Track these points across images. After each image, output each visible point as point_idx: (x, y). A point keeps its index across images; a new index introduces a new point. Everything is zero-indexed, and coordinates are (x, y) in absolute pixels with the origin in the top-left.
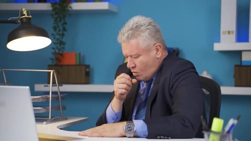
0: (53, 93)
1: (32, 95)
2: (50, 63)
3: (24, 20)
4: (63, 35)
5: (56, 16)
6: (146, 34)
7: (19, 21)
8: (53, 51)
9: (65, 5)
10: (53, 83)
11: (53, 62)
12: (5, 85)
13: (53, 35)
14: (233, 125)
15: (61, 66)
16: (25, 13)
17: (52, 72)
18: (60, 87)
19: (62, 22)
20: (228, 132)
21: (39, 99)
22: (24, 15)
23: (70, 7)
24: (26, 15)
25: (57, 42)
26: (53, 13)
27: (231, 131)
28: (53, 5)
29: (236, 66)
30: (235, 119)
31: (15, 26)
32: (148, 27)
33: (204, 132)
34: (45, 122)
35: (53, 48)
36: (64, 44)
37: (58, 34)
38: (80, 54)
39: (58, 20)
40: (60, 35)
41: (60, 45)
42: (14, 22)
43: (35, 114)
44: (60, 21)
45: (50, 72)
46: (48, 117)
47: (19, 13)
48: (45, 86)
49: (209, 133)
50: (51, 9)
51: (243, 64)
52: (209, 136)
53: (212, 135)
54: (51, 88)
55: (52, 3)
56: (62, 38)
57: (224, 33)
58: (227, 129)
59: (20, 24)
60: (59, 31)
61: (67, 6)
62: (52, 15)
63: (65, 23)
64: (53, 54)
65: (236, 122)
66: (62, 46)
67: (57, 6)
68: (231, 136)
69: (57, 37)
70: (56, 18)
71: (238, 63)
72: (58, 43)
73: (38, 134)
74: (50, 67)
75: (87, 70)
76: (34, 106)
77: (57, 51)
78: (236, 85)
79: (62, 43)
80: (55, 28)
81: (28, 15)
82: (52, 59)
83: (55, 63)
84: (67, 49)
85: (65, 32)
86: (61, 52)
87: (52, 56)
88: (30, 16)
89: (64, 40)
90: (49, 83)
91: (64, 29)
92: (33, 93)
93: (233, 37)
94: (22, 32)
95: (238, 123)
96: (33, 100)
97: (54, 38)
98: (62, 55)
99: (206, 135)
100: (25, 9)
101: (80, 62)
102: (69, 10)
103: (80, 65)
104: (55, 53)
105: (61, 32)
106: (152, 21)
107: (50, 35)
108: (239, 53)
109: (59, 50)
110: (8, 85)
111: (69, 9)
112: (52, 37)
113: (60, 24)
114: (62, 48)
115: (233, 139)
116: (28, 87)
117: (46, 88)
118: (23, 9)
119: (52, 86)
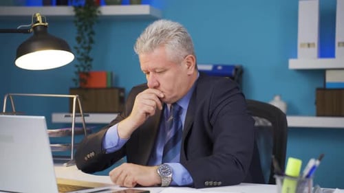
0: (76, 125)
1: (49, 128)
2: (73, 85)
3: (39, 29)
4: (89, 48)
5: (80, 24)
6: (175, 42)
7: (31, 30)
8: (76, 69)
9: (92, 8)
10: (76, 112)
11: (76, 84)
12: (13, 114)
13: (76, 48)
14: (314, 168)
15: (87, 89)
16: (39, 19)
17: (75, 97)
18: (85, 118)
19: (89, 31)
20: (308, 176)
21: (58, 133)
22: (38, 22)
23: (99, 12)
24: (41, 22)
25: (82, 57)
26: (77, 19)
27: (312, 176)
28: (76, 9)
29: (318, 89)
30: (316, 159)
31: (26, 37)
32: (177, 33)
33: (276, 176)
34: (65, 164)
35: (77, 66)
36: (91, 60)
37: (82, 47)
38: (112, 74)
39: (84, 28)
40: (85, 48)
41: (86, 62)
42: (25, 31)
43: (53, 153)
44: (86, 30)
45: (73, 98)
46: (70, 157)
47: (31, 19)
48: (66, 116)
49: (282, 178)
50: (73, 13)
51: (328, 87)
52: (282, 181)
53: (286, 181)
54: (73, 119)
55: (75, 7)
56: (88, 52)
57: (303, 45)
58: (306, 172)
59: (33, 34)
60: (85, 43)
61: (95, 11)
62: (75, 22)
63: (92, 33)
64: (76, 73)
65: (318, 163)
66: (88, 63)
67: (82, 10)
68: (311, 182)
69: (82, 50)
70: (81, 27)
71: (321, 85)
72: (83, 59)
73: (57, 179)
74: (72, 91)
75: (122, 94)
76: (51, 143)
77: (82, 69)
78: (318, 115)
79: (88, 59)
80: (79, 40)
81: (43, 22)
82: (74, 80)
83: (78, 86)
84: (95, 67)
85: (92, 45)
86: (86, 71)
87: (75, 76)
88: (47, 24)
89: (91, 55)
90: (72, 112)
91: (91, 41)
92: (50, 125)
93: (314, 51)
94: (35, 44)
95: (320, 165)
96: (50, 134)
97: (78, 52)
98: (88, 74)
99: (278, 180)
100: (39, 13)
101: (112, 83)
102: (96, 16)
103: (112, 88)
104: (79, 73)
105: (87, 45)
106: (181, 26)
107: (72, 47)
108: (321, 73)
109: (85, 68)
110: (17, 115)
111: (98, 14)
112: (75, 51)
113: (85, 34)
114: (89, 65)
115: (314, 186)
116: (43, 117)
117: (67, 118)
118: (37, 15)
119: (76, 116)
